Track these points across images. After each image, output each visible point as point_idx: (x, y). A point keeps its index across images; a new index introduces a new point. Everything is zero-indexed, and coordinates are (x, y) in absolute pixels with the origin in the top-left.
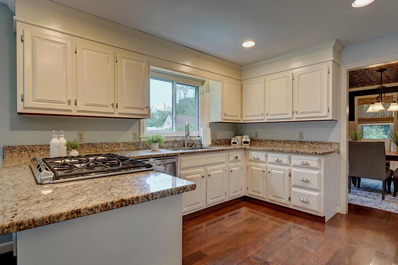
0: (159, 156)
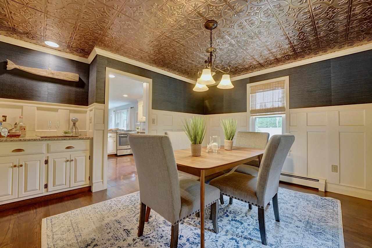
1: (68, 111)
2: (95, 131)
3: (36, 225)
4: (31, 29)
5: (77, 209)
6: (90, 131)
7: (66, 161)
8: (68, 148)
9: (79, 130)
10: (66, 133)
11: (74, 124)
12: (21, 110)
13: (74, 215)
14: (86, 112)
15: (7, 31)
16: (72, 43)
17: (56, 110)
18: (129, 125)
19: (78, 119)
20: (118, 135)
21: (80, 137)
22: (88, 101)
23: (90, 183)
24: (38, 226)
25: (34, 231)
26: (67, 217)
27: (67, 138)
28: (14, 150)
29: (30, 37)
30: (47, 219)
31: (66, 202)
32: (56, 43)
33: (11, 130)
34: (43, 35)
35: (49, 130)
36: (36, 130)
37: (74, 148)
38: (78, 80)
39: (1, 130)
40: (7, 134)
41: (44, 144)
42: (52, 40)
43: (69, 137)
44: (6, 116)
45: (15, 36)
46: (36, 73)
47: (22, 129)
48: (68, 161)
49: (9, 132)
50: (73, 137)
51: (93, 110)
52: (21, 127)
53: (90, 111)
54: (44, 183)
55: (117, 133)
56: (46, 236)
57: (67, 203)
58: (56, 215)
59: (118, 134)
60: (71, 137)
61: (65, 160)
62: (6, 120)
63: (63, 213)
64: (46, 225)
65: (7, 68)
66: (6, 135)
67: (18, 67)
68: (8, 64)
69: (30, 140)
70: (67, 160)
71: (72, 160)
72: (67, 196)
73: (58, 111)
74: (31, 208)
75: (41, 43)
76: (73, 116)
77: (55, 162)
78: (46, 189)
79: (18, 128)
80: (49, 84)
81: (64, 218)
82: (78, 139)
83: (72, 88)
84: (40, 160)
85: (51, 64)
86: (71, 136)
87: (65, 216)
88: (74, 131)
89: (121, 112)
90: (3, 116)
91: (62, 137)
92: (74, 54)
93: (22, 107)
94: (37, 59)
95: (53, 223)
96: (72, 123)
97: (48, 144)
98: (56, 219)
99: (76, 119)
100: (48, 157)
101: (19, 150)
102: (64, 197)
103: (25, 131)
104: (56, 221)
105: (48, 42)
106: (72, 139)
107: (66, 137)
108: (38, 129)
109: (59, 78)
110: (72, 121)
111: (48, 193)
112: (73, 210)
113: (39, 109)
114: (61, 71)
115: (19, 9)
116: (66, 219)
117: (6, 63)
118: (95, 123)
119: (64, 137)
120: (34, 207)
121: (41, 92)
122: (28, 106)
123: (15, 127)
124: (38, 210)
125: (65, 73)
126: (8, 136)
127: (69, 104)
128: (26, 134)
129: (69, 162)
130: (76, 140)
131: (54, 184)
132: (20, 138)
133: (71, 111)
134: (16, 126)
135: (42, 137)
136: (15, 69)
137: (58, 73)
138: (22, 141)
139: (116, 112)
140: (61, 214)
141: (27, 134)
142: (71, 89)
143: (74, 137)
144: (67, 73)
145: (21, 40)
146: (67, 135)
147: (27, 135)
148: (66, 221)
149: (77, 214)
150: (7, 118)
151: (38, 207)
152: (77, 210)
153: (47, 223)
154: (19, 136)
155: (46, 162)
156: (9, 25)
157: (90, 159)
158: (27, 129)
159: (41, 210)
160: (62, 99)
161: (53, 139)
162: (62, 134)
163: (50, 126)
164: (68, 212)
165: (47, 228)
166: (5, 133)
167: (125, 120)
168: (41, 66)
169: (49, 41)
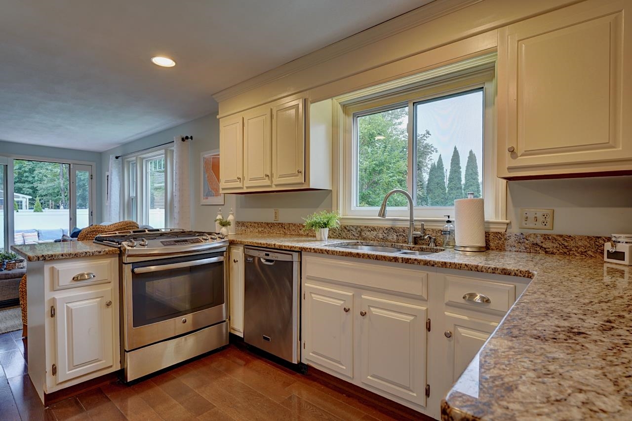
0: (270, 247)
18: (176, 204)
20: (127, 269)
55: (121, 253)
59: (126, 259)
89: (142, 159)
139: (123, 160)
167: (160, 188)
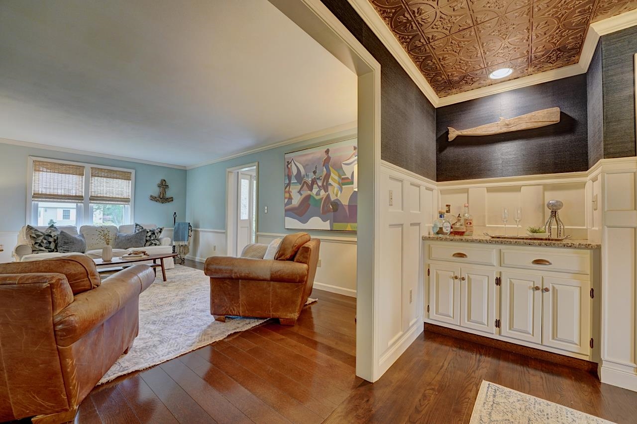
1: (541, 187)
2: (606, 228)
3: (472, 385)
4: (466, 67)
5: (549, 403)
6: (593, 228)
7: (533, 288)
8: (538, 262)
9: (566, 227)
10: (534, 231)
11: (554, 213)
12: (467, 194)
13: (539, 413)
14: (583, 185)
15: (444, 89)
16: (534, 49)
17: (517, 189)
19: (562, 204)
21: (564, 242)
22: (587, 159)
23: (593, 354)
24: (474, 388)
25: (466, 394)
26: (523, 407)
27: (535, 241)
28: (455, 254)
29: (469, 81)
30: (489, 384)
31: (532, 371)
32: (506, 67)
33: (454, 224)
34: (483, 67)
35: (504, 226)
36: (487, 225)
37: (550, 264)
38: (558, 119)
39: (443, 224)
40: (449, 230)
41: (494, 249)
42: (499, 66)
43: (542, 239)
44: (450, 206)
45: (454, 90)
46: (484, 133)
47: (467, 223)
48: (537, 288)
49: (452, 228)
50: (549, 240)
51: (600, 177)
52: (466, 220)
53: (593, 182)
54: (495, 317)
56: (478, 417)
57: (533, 375)
58: (506, 388)
60: (546, 239)
61: (533, 286)
62: (449, 210)
63: (519, 392)
64: (484, 396)
65: (448, 138)
66: (449, 232)
67: (460, 133)
68: (450, 133)
69: (473, 241)
70: (535, 286)
71: (547, 290)
72: (536, 359)
73: (520, 191)
74: (475, 349)
75: (484, 82)
76: (551, 197)
77: (512, 285)
78: (498, 328)
79: (462, 221)
80: (504, 145)
81: (518, 405)
82: (559, 247)
83: (547, 139)
84: (488, 276)
85: (503, 110)
86: (544, 238)
87: (521, 402)
88: (552, 227)
90: (447, 206)
91: (527, 239)
92: (545, 69)
93: (466, 191)
94: (483, 110)
95: (497, 400)
96: (548, 212)
97: (500, 250)
98: (504, 395)
99: (557, 202)
100: (500, 273)
101: (461, 255)
102: (531, 358)
103: (471, 226)
104: (503, 401)
105: (494, 73)
106: (546, 245)
107: (535, 239)
108: (490, 223)
109: (519, 129)
110: (548, 206)
111: (501, 337)
112: (539, 399)
113: (489, 190)
114: (520, 115)
115: (445, 47)
116: (520, 409)
117: (447, 133)
118: (606, 210)
119: (531, 239)
120: (479, 351)
121: (492, 162)
122: (476, 188)
123: (459, 220)
124: (483, 358)
125: (529, 115)
126: (451, 233)
127: (542, 173)
128: (472, 232)
129: (540, 291)
130: (555, 247)
131: (512, 327)
132: (464, 237)
133: (546, 188)
134: (460, 218)
135: (493, 237)
136: (458, 137)
137: (517, 120)
138: (464, 241)
140: (516, 392)
141: (474, 231)
142: (544, 142)
143: (552, 240)
144: (533, 113)
145: (461, 92)
146: (536, 235)
147: (474, 233)
148: (519, 412)
149: (547, 414)
150: (451, 207)
151: (484, 354)
152: (548, 405)
153: (487, 393)
154: (462, 233)
155: (498, 281)
156: (443, 79)
157: (592, 296)
158: (474, 223)
159: (487, 363)
160: (527, 167)
161: (507, 241)
162: (528, 234)
163: (505, 218)
164: (528, 396)
165: (484, 403)
166: (447, 229)
168: (490, 119)
169: (494, 71)
